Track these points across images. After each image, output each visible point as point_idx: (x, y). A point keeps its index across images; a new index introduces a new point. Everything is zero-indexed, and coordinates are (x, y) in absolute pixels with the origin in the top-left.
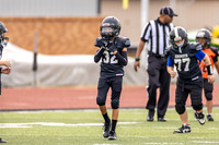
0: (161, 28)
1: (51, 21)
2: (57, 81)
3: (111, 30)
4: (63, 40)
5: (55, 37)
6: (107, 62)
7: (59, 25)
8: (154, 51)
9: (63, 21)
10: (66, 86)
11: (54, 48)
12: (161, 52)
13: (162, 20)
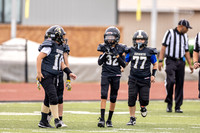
0: (178, 36)
1: (79, 30)
2: (83, 78)
3: (114, 38)
4: (88, 45)
5: (82, 42)
6: (110, 64)
7: (85, 33)
8: (171, 54)
9: (88, 30)
10: (90, 82)
11: (81, 51)
12: (177, 56)
13: (179, 30)
